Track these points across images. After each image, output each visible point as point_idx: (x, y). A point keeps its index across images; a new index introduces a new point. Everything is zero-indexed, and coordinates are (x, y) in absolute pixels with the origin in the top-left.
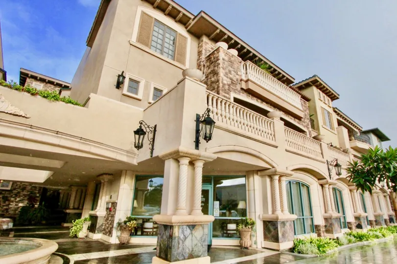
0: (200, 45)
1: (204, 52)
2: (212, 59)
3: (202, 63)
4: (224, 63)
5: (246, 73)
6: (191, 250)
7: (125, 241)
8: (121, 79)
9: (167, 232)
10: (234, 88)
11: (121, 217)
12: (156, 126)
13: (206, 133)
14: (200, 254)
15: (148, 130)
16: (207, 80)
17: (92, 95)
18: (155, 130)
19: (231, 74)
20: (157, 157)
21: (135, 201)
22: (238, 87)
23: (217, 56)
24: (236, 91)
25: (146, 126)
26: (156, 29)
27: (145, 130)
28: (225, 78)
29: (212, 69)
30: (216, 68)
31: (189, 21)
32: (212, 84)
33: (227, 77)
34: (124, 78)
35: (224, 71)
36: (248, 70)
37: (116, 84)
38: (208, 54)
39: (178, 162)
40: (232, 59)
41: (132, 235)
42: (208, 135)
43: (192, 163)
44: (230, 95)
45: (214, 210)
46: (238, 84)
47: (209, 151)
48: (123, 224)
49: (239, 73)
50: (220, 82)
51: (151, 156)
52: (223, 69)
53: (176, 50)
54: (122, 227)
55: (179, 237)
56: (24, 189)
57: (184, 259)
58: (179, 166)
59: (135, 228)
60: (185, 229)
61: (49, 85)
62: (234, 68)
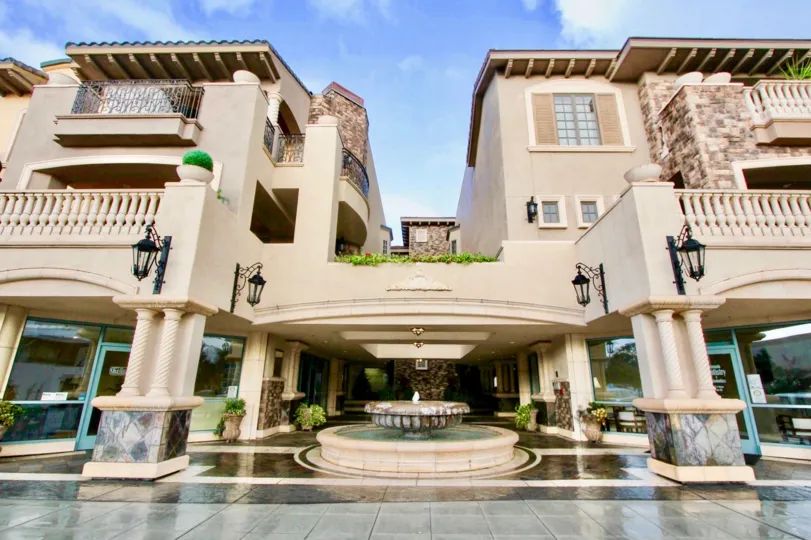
0: (642, 93)
1: (652, 104)
2: (674, 114)
3: (655, 126)
4: (701, 113)
5: (764, 109)
6: (709, 452)
7: (596, 438)
8: (532, 208)
9: (660, 422)
10: (739, 150)
11: (580, 403)
12: (601, 266)
13: (691, 268)
14: (730, 460)
15: (591, 275)
16: (674, 154)
17: (504, 243)
18: (602, 273)
19: (724, 127)
20: (617, 312)
21: (595, 379)
22: (750, 145)
23: (682, 105)
24: (747, 155)
25: (587, 270)
26: (559, 108)
27: (587, 277)
28: (710, 141)
29: (678, 130)
30: (687, 129)
31: (610, 64)
32: (686, 160)
33: (716, 137)
34: (536, 205)
35: (706, 129)
36: (767, 101)
37: (527, 217)
38: (664, 107)
39: (654, 317)
40: (719, 95)
41: (603, 429)
42: (696, 269)
43: (678, 316)
44: (731, 169)
45: (752, 391)
46: (748, 139)
47: (706, 293)
48: (586, 413)
49: (743, 116)
50: (702, 152)
51: (607, 312)
52: (702, 124)
53: (601, 126)
54: (586, 416)
55: (683, 432)
56: (440, 368)
57: (700, 464)
58: (656, 323)
59: (606, 419)
60: (691, 420)
61: (432, 228)
62: (728, 112)
